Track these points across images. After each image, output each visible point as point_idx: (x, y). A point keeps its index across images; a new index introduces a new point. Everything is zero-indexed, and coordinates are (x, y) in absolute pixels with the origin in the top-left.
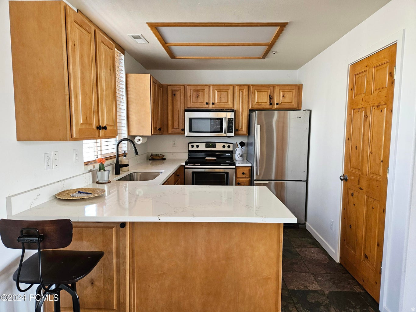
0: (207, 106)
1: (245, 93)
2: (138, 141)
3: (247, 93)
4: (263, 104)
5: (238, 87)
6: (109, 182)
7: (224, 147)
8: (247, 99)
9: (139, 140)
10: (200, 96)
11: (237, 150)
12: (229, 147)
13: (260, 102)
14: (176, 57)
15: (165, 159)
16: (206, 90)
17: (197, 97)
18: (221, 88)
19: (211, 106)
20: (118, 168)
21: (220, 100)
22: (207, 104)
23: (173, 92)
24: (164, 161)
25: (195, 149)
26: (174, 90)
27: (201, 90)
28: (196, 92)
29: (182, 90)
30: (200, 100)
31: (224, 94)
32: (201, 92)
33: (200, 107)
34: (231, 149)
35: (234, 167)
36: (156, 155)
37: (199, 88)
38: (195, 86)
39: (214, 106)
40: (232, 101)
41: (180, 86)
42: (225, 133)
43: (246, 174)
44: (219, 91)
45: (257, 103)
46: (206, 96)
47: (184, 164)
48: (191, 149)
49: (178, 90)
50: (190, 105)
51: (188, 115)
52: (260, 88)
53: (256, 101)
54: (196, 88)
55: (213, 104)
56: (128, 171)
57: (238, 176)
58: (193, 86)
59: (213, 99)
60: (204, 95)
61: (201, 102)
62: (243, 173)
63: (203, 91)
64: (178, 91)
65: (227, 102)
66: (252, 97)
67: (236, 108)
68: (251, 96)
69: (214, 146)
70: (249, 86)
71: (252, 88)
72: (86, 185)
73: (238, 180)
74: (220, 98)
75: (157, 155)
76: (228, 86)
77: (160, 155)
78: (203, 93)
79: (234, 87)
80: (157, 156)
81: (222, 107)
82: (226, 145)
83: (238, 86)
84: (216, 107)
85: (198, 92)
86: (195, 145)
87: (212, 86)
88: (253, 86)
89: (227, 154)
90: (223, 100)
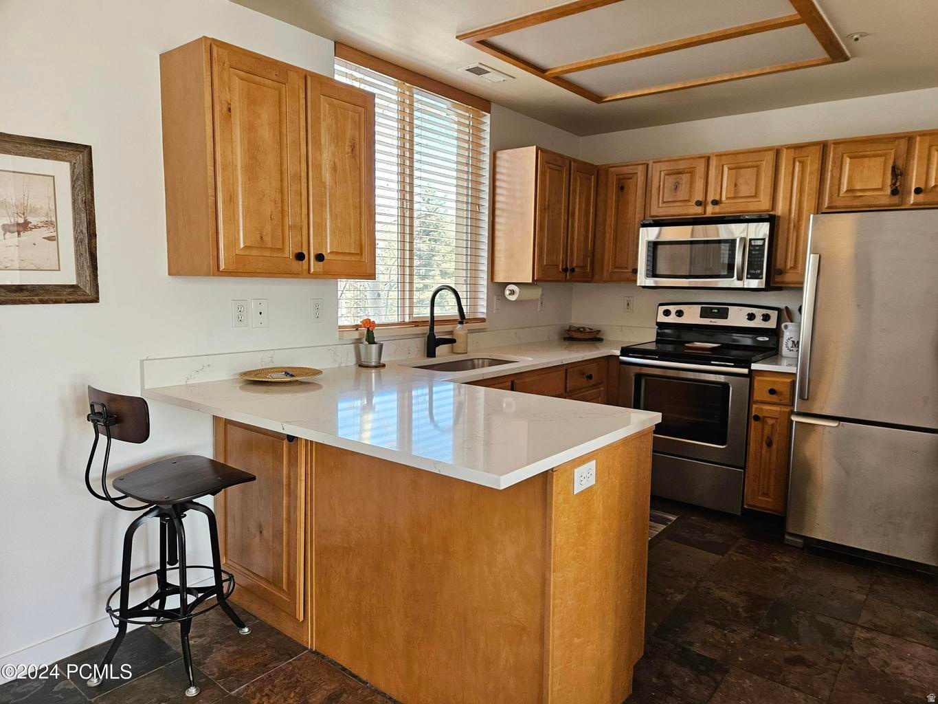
0: (699, 210)
1: (812, 166)
2: (510, 294)
3: (816, 166)
4: (868, 194)
5: (789, 151)
6: (380, 366)
7: (751, 317)
8: (815, 183)
9: (512, 292)
10: (683, 185)
11: (786, 327)
12: (766, 318)
13: (858, 187)
14: (605, 98)
15: (601, 340)
16: (700, 170)
17: (676, 188)
18: (741, 160)
19: (710, 210)
20: (432, 344)
21: (736, 192)
22: (699, 203)
23: (619, 180)
24: (598, 344)
25: (672, 319)
26: (621, 177)
27: (686, 171)
28: (674, 176)
29: (639, 174)
30: (682, 194)
31: (749, 174)
32: (684, 175)
33: (681, 213)
34: (772, 324)
35: (745, 371)
36: (579, 329)
37: (682, 165)
38: (671, 162)
39: (717, 209)
40: (769, 191)
41: (636, 167)
42: (740, 278)
43: (781, 394)
44: (736, 168)
45: (848, 191)
46: (699, 185)
47: (618, 353)
48: (662, 319)
49: (631, 176)
50: (657, 210)
51: (649, 234)
52: (860, 147)
53: (844, 188)
54: (674, 166)
55: (715, 203)
56: (466, 353)
57: (757, 397)
58: (668, 163)
59: (715, 190)
60: (692, 182)
61: (685, 200)
62: (772, 392)
63: (691, 172)
64: (630, 178)
65: (755, 196)
66: (832, 175)
67: (780, 210)
68: (829, 174)
69: (723, 314)
70: (824, 146)
71: (835, 148)
72: (337, 366)
73: (756, 408)
74: (736, 185)
75: (582, 329)
76: (760, 151)
77: (588, 330)
78: (691, 176)
79: (778, 152)
80: (581, 331)
81: (741, 209)
82: (759, 313)
83: (789, 147)
84: (723, 211)
85: (680, 175)
86: (673, 309)
87: (716, 156)
88: (837, 143)
89: (760, 339)
90: (745, 190)
